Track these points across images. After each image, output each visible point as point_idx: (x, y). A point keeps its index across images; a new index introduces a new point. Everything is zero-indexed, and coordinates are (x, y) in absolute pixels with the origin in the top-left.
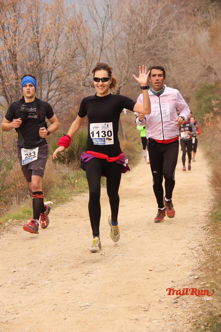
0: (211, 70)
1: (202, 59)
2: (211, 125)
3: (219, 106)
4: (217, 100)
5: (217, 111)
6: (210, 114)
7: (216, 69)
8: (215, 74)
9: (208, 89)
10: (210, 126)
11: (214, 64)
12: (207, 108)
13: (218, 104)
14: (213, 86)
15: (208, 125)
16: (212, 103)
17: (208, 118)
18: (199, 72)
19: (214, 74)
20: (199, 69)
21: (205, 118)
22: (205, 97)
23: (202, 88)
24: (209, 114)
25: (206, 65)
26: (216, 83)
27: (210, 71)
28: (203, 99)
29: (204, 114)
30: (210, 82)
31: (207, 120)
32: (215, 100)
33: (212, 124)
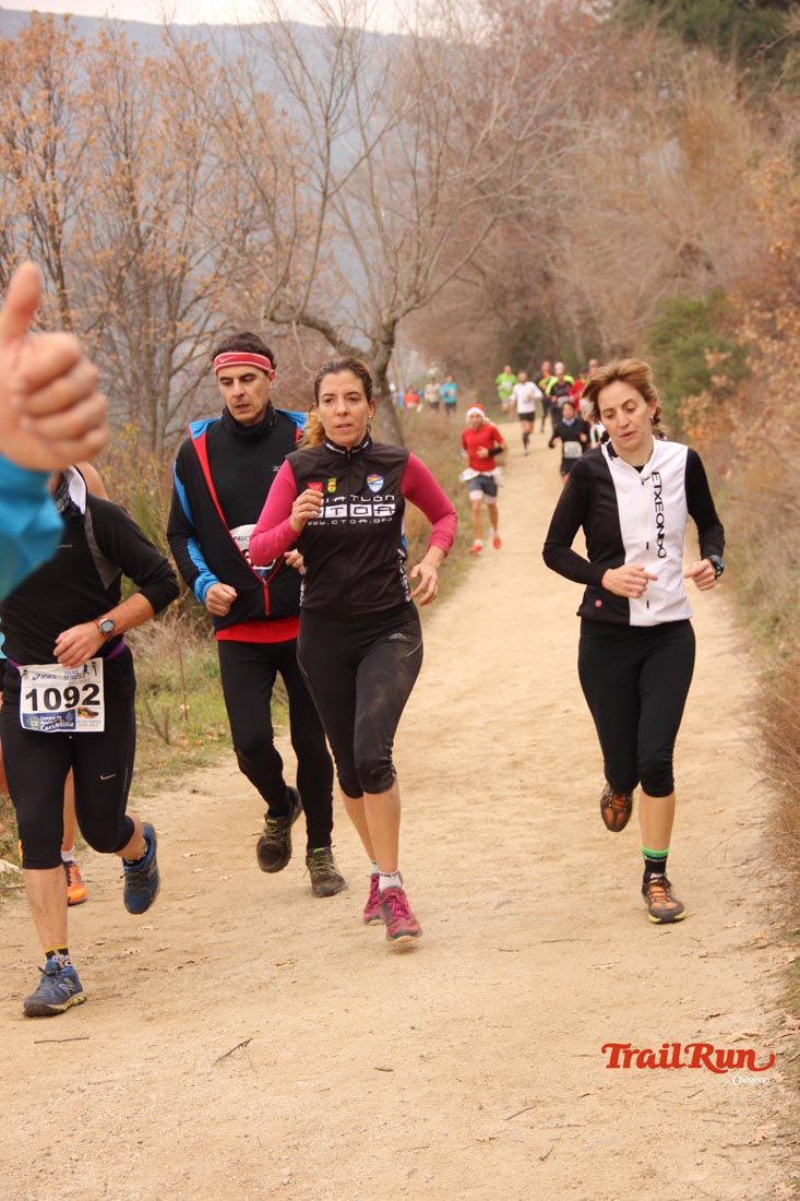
0: (695, 256)
1: (665, 222)
2: (704, 433)
3: (727, 369)
4: (722, 349)
5: (723, 388)
6: (702, 397)
7: (711, 253)
8: (709, 267)
9: (688, 315)
10: (702, 437)
11: (705, 237)
12: (688, 378)
13: (725, 363)
14: (705, 305)
15: (695, 433)
16: (705, 361)
17: (695, 411)
18: (659, 262)
19: (704, 269)
20: (657, 256)
21: (686, 412)
22: (679, 342)
23: (668, 314)
24: (697, 399)
25: (678, 241)
26: (715, 296)
27: (693, 259)
28: (672, 348)
29: (679, 397)
30: (694, 294)
31: (691, 417)
32: (716, 350)
33: (707, 431)
